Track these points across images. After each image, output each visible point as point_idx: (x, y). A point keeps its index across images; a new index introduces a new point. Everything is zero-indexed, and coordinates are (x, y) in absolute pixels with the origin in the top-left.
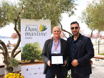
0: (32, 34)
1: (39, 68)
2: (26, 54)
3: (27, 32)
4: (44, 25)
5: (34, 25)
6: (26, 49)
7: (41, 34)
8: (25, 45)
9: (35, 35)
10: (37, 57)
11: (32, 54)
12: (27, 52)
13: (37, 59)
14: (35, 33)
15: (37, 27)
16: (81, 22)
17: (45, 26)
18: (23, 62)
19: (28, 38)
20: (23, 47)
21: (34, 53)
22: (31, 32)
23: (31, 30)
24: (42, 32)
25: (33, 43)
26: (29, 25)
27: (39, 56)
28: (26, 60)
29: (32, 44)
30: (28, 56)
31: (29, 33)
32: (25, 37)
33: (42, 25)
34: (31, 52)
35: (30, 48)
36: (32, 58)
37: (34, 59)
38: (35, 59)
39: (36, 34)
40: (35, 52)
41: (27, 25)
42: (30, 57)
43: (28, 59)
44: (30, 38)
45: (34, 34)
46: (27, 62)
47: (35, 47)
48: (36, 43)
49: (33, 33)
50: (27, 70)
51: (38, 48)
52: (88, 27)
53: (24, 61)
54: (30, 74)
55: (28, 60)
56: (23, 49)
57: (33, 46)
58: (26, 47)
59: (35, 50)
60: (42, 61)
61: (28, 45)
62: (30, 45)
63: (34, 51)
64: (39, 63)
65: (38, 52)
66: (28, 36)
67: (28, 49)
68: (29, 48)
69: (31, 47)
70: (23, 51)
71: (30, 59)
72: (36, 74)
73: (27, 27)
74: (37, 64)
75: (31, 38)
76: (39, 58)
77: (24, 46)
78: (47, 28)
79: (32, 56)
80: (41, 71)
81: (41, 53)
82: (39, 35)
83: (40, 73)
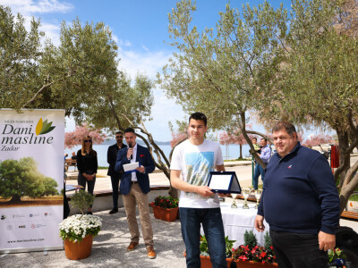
0: (17, 141)
1: (31, 216)
2: (1, 183)
3: (5, 136)
4: (47, 120)
5: (23, 122)
6: (3, 173)
7: (40, 140)
9: (25, 142)
10: (27, 191)
11: (17, 183)
12: (3, 180)
13: (27, 195)
14: (26, 139)
15: (32, 124)
17: (51, 123)
19: (9, 150)
21: (20, 181)
22: (15, 137)
23: (16, 132)
24: (43, 136)
25: (19, 160)
26: (13, 122)
27: (31, 189)
29: (17, 162)
30: (7, 187)
31: (12, 138)
32: (1, 146)
33: (43, 121)
34: (14, 179)
35: (11, 171)
36: (16, 193)
37: (19, 194)
38: (23, 195)
40: (24, 179)
41: (8, 121)
42: (11, 189)
43: (6, 193)
44: (12, 149)
45: (22, 140)
46: (4, 200)
47: (24, 169)
48: (25, 160)
49: (21, 138)
50: (3, 218)
51: (28, 170)
54: (10, 227)
55: (6, 197)
57: (20, 166)
58: (3, 168)
59: (23, 174)
60: (38, 200)
61: (8, 163)
62: (11, 163)
63: (20, 177)
64: (31, 205)
65: (31, 180)
66: (8, 145)
67: (6, 172)
68: (9, 170)
69: (14, 169)
71: (12, 195)
73: (6, 125)
74: (27, 205)
75: (17, 149)
76: (33, 193)
78: (54, 127)
79: (17, 189)
80: (35, 220)
81: (37, 182)
82: (35, 143)
83: (33, 226)
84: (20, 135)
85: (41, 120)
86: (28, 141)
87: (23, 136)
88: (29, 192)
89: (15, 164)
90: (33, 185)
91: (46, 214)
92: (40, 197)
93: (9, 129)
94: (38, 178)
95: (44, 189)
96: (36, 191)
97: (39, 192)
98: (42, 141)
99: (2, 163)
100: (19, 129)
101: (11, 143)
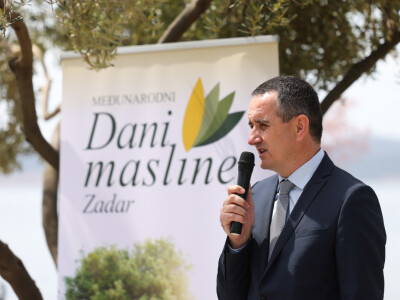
3: (95, 156)
4: (216, 90)
5: (144, 98)
7: (196, 172)
8: (79, 265)
9: (149, 179)
14: (153, 166)
15: (170, 106)
17: (230, 98)
19: (103, 209)
20: (68, 281)
22: (122, 157)
23: (124, 141)
24: (204, 152)
25: (131, 251)
26: (116, 100)
29: (127, 258)
31: (113, 164)
32: (81, 196)
33: (207, 90)
35: (112, 292)
44: (114, 207)
45: (143, 173)
47: (146, 284)
48: (153, 250)
49: (138, 164)
51: (166, 294)
56: (70, 294)
57: (137, 273)
58: (88, 278)
61: (102, 262)
62: (111, 261)
66: (104, 193)
68: (104, 288)
69: (119, 284)
73: (97, 115)
75: (126, 206)
77: (72, 275)
78: (240, 116)
82: (180, 183)
84: (137, 154)
85: (199, 85)
86: (160, 173)
87: (144, 154)
89: (124, 267)
93: (104, 125)
98: (201, 172)
99: (85, 262)
100: (134, 128)
101: (109, 184)
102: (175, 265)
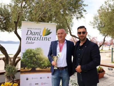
0: (34, 39)
1: (41, 78)
2: (26, 61)
3: (28, 36)
4: (48, 29)
5: (36, 29)
6: (27, 56)
8: (25, 51)
10: (39, 65)
11: (34, 61)
12: (27, 59)
13: (39, 67)
15: (40, 30)
16: (93, 27)
17: (50, 30)
18: (22, 70)
19: (30, 43)
20: (23, 53)
21: (35, 60)
23: (33, 34)
24: (46, 37)
25: (34, 49)
26: (32, 29)
27: (41, 64)
28: (26, 68)
30: (29, 63)
31: (31, 37)
32: (26, 41)
33: (46, 29)
34: (32, 59)
35: (31, 55)
36: (33, 66)
37: (35, 67)
38: (37, 67)
39: (39, 39)
40: (37, 59)
41: (29, 28)
42: (31, 64)
43: (28, 66)
44: (31, 43)
45: (36, 39)
46: (27, 70)
47: (37, 53)
48: (38, 49)
50: (27, 79)
51: (40, 55)
52: (100, 33)
53: (24, 69)
54: (31, 84)
55: (28, 68)
56: (24, 55)
57: (35, 52)
58: (27, 53)
59: (37, 56)
60: (44, 70)
61: (29, 51)
62: (31, 50)
63: (35, 58)
64: (41, 72)
65: (41, 59)
67: (29, 55)
69: (32, 53)
70: (23, 58)
71: (31, 67)
72: (37, 85)
73: (28, 30)
74: (39, 72)
75: (33, 43)
76: (42, 66)
79: (34, 64)
80: (43, 81)
81: (44, 60)
82: (42, 40)
83: (42, 84)
84: (35, 36)
85: (45, 28)
88: (40, 66)
89: (33, 51)
90: (41, 62)
91: (48, 77)
92: (45, 69)
93: (29, 32)
94: (44, 58)
95: (47, 64)
96: (43, 65)
97: (44, 66)
98: (46, 39)
99: (26, 51)
100: (35, 33)
101: (30, 40)
102: (42, 51)
